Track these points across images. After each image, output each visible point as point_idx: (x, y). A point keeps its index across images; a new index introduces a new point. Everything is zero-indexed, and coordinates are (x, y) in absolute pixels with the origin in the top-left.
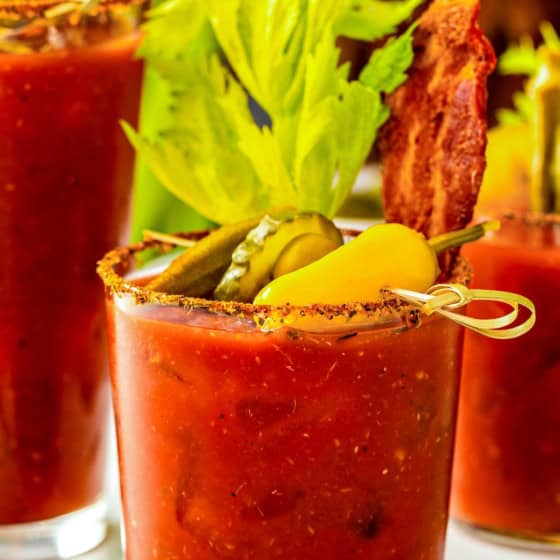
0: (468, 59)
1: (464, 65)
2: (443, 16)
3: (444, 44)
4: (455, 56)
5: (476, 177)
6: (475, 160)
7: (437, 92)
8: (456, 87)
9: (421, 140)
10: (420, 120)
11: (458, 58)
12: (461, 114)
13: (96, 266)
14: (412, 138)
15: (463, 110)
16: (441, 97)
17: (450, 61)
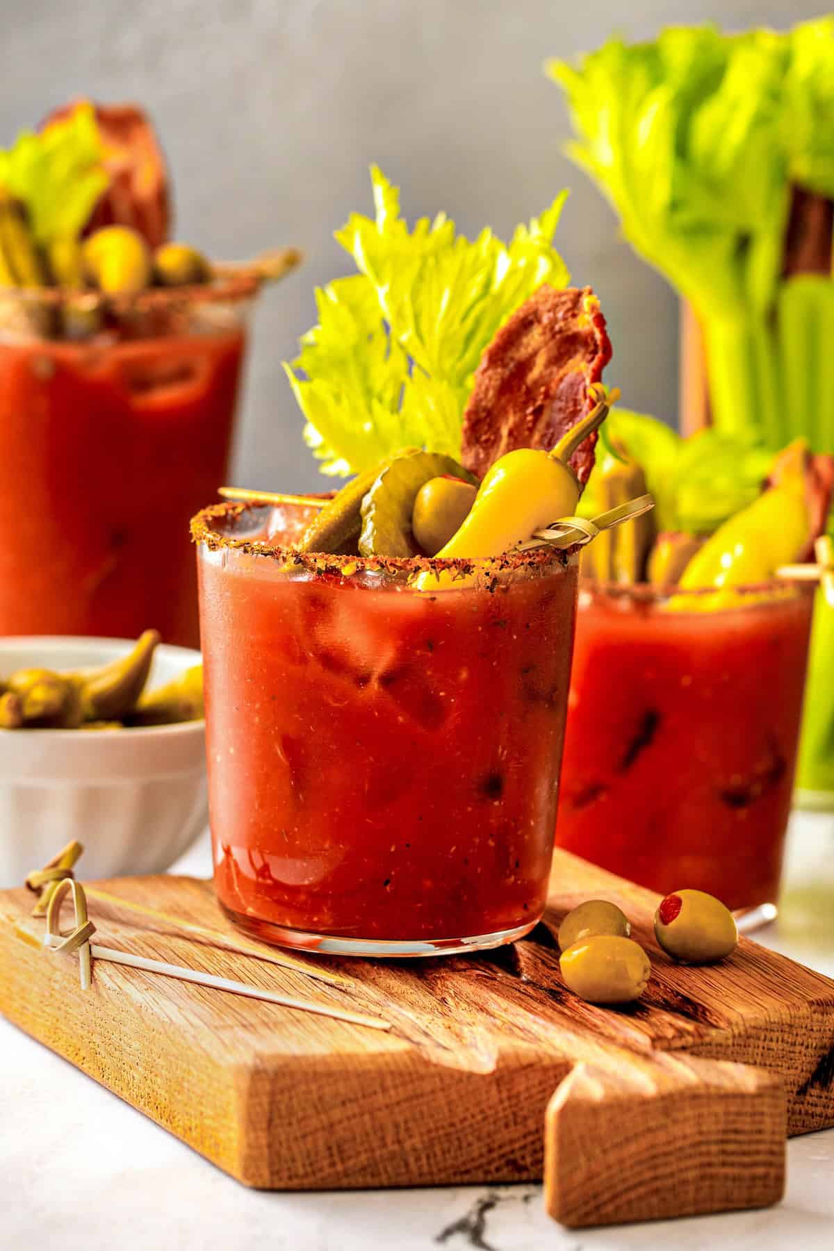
0: (576, 352)
1: (570, 358)
2: (548, 305)
3: (548, 335)
4: (559, 348)
5: (583, 475)
6: (583, 456)
7: (537, 383)
8: (561, 380)
9: (515, 433)
10: (515, 413)
11: (562, 350)
12: (567, 408)
13: (188, 526)
14: (505, 431)
15: (571, 404)
16: (543, 389)
17: (554, 352)
